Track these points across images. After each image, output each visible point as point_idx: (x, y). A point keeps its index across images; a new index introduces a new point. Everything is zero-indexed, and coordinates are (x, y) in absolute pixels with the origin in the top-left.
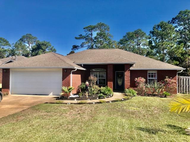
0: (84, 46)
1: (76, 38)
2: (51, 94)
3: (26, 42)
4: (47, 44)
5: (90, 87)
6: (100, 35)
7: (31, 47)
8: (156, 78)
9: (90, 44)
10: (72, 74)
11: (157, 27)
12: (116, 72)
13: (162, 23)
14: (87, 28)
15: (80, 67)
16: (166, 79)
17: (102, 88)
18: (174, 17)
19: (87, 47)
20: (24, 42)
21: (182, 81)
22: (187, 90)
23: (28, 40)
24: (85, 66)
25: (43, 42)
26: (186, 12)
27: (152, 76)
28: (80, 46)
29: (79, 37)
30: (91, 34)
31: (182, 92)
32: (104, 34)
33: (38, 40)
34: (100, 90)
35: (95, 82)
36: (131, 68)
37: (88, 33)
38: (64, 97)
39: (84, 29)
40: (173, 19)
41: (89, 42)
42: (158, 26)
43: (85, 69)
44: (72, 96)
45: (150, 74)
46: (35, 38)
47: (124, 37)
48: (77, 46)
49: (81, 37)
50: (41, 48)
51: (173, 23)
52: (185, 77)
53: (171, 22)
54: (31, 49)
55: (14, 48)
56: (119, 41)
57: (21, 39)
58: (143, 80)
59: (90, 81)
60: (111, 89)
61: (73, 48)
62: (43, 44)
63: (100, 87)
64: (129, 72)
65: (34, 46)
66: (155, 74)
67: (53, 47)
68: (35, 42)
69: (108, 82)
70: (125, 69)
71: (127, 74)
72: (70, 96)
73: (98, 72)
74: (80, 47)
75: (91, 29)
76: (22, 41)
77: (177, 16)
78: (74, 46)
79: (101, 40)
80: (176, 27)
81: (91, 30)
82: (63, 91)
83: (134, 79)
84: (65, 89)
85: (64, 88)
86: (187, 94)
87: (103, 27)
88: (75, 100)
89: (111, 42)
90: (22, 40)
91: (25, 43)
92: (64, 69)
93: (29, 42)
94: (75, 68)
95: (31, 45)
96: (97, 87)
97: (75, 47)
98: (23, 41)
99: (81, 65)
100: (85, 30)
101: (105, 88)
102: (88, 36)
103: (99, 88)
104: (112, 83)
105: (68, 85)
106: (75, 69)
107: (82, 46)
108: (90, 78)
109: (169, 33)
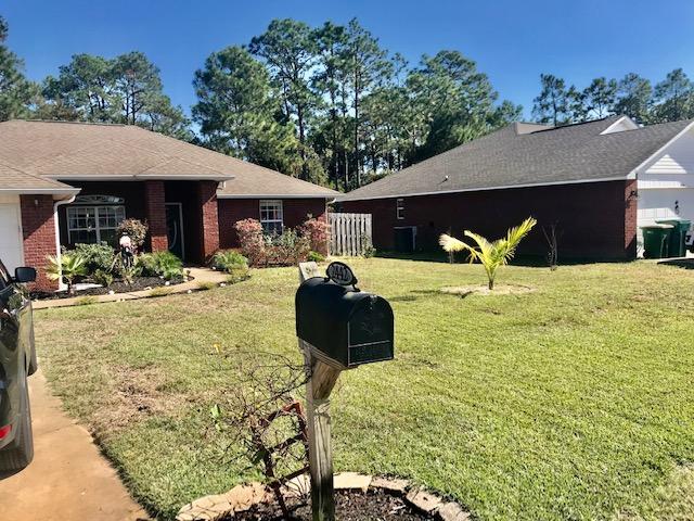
8: (282, 220)
16: (308, 222)
17: (145, 256)
18: (258, 37)
27: (271, 215)
36: (219, 194)
45: (265, 208)
47: (65, 69)
51: (255, 52)
64: (216, 203)
66: (276, 208)
69: (153, 239)
70: (204, 196)
71: (210, 212)
73: (96, 208)
77: (266, 34)
83: (233, 223)
92: (27, 199)
104: (165, 239)
105: (48, 250)
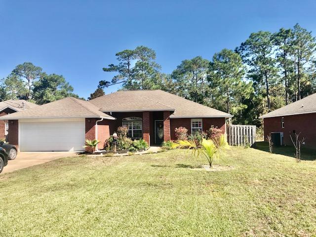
0: (117, 82)
1: (105, 70)
2: (72, 149)
3: (24, 75)
4: (58, 79)
5: (120, 139)
6: (140, 66)
7: (32, 84)
8: (202, 128)
9: (126, 79)
10: (97, 124)
11: (218, 57)
12: (155, 121)
13: (224, 51)
14: (121, 54)
15: (108, 116)
16: (211, 129)
17: (135, 141)
18: (244, 42)
19: (123, 83)
20: (21, 75)
21: (232, 130)
22: (239, 142)
23: (26, 72)
24: (114, 114)
25: (52, 76)
26: (258, 35)
27: (197, 126)
28: (110, 81)
29: (109, 67)
30: (128, 64)
31: (233, 144)
32: (146, 66)
33: (43, 72)
34: (132, 145)
35: (126, 133)
36: (171, 116)
37: (124, 62)
38: (89, 151)
39: (116, 55)
40: (242, 44)
41: (124, 75)
42: (220, 55)
43: (114, 119)
44: (98, 151)
45: (194, 122)
46: (39, 69)
47: (179, 67)
48: (107, 82)
49: (112, 68)
50: (49, 85)
51: (243, 49)
52: (236, 126)
53: (239, 48)
54: (33, 86)
55: (5, 85)
56: (171, 73)
57: (14, 71)
58: (185, 130)
59: (119, 133)
60: (146, 142)
61: (101, 85)
62: (52, 80)
63: (133, 140)
64: (169, 120)
65: (37, 83)
66: (200, 122)
67: (68, 83)
68: (38, 75)
69: (144, 134)
70: (164, 118)
71: (167, 124)
72: (95, 152)
73: (132, 121)
74: (111, 83)
75: (128, 55)
76: (17, 74)
77: (247, 40)
78: (102, 81)
79: (142, 74)
80: (247, 55)
81: (128, 58)
82: (87, 144)
83: (174, 129)
84: (90, 142)
85: (88, 141)
86: (239, 147)
87: (146, 52)
88: (102, 154)
89: (157, 77)
90: (16, 72)
91: (22, 78)
92: (87, 119)
93: (28, 75)
94: (101, 117)
95: (31, 80)
96: (129, 140)
97: (103, 83)
98: (19, 73)
99: (108, 113)
100: (117, 57)
101: (139, 141)
102: (123, 66)
103: (132, 142)
104: (149, 135)
105: (92, 137)
106: (101, 119)
107: (114, 82)
108: (119, 129)
109: (233, 66)
